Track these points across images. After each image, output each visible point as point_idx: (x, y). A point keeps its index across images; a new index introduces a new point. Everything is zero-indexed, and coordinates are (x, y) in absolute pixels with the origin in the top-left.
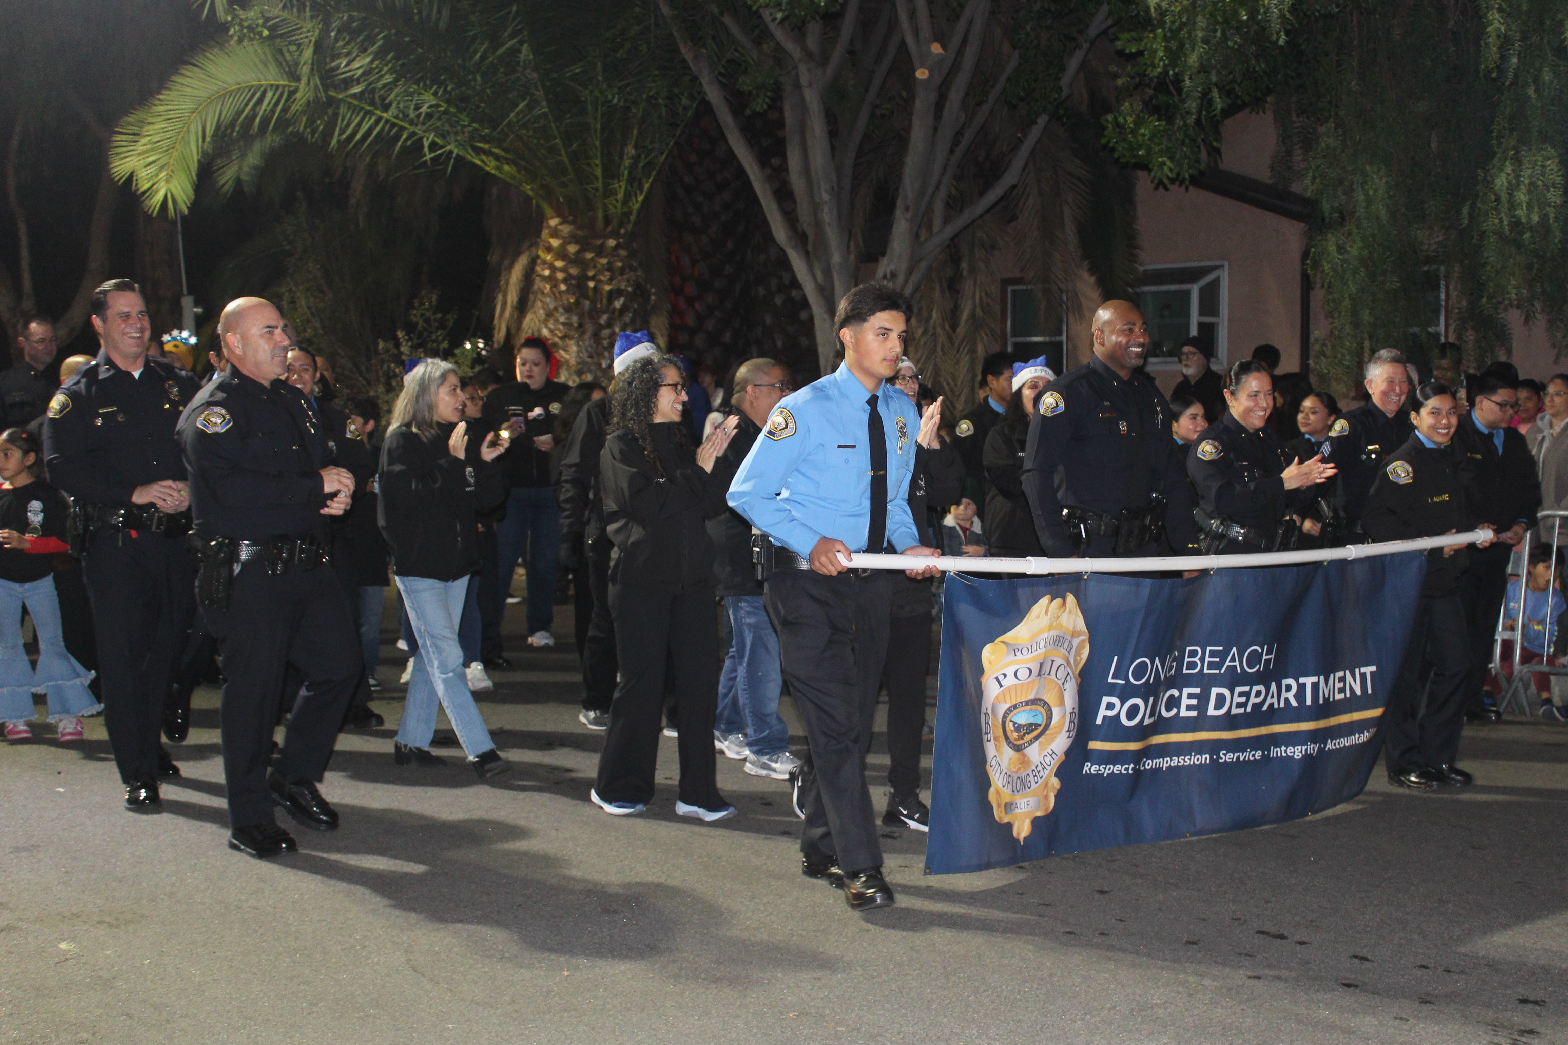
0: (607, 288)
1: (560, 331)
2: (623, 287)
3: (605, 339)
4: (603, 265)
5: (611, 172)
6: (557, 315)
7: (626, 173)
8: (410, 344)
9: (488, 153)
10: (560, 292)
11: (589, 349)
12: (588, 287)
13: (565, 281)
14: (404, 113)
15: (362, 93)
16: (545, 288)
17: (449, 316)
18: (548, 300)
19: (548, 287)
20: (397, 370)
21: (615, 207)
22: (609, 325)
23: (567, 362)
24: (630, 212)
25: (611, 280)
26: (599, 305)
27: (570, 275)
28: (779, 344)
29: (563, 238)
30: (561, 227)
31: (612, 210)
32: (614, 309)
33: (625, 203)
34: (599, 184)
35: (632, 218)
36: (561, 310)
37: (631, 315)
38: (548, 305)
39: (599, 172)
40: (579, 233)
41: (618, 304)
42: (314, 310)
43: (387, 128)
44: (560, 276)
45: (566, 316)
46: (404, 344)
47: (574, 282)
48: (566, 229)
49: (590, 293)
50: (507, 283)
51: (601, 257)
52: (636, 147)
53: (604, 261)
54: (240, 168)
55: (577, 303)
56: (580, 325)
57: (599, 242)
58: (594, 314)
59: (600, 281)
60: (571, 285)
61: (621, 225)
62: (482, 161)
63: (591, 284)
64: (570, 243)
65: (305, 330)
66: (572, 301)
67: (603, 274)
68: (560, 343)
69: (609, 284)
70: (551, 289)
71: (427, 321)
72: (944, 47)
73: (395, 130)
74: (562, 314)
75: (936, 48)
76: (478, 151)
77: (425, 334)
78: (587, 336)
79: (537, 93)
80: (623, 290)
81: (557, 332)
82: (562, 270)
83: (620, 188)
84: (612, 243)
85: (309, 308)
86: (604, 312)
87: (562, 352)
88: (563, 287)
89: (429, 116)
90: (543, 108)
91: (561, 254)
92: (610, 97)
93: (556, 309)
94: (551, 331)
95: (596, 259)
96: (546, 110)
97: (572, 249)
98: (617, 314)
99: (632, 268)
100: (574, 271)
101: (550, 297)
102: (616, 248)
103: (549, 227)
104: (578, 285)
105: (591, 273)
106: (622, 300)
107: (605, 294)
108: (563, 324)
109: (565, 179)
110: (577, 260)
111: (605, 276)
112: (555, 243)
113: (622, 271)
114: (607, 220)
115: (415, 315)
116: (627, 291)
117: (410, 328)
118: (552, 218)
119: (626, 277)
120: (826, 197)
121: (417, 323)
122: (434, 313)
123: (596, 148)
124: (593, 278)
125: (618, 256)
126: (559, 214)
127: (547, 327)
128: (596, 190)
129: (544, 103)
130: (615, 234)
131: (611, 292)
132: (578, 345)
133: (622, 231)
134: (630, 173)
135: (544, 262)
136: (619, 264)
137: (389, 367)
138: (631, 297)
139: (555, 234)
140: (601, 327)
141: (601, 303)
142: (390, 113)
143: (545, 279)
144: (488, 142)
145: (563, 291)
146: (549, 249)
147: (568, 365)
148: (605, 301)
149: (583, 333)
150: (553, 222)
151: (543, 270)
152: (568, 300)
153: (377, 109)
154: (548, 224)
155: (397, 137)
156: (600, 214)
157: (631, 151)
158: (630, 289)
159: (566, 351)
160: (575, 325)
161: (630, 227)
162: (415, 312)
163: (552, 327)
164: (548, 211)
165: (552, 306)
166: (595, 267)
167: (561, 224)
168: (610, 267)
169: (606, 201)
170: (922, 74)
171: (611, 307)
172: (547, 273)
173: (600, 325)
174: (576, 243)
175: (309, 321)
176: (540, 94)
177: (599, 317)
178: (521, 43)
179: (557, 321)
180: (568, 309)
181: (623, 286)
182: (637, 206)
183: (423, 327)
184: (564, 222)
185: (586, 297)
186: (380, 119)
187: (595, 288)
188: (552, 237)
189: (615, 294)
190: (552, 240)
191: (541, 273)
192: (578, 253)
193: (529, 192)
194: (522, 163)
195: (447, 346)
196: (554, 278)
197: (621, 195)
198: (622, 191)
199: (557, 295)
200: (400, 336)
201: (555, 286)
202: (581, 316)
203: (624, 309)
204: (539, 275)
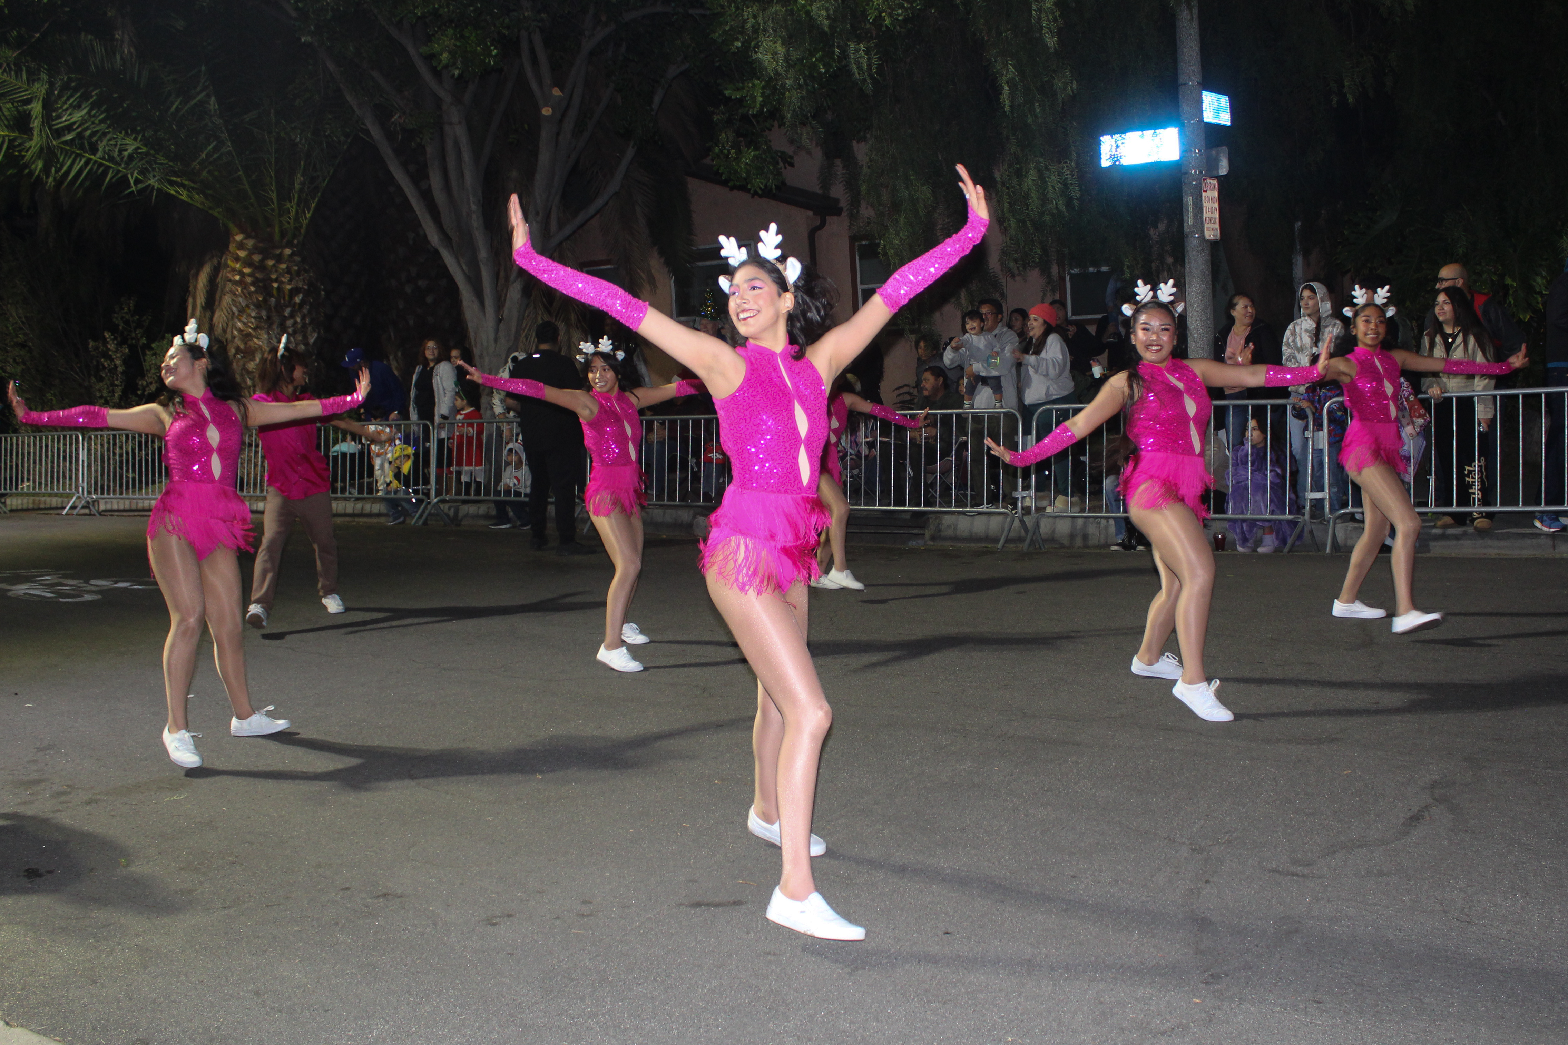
0: (289, 287)
1: (253, 323)
3: (289, 327)
4: (283, 270)
5: (284, 195)
6: (249, 311)
7: (296, 196)
8: (115, 342)
9: (182, 185)
10: (250, 293)
12: (273, 286)
13: (253, 284)
14: (109, 155)
15: (72, 140)
16: (235, 289)
17: (145, 318)
18: (241, 299)
19: (239, 289)
20: (106, 364)
21: (289, 223)
22: (292, 316)
23: (260, 347)
24: (301, 227)
25: (290, 280)
26: (282, 302)
27: (257, 278)
28: (411, 322)
29: (248, 249)
30: (245, 241)
31: (286, 226)
32: (295, 303)
33: (297, 219)
34: (275, 206)
35: (303, 231)
36: (252, 307)
37: (308, 307)
38: (240, 303)
39: (274, 196)
40: (261, 245)
41: (297, 300)
42: (24, 320)
43: (95, 168)
44: (249, 280)
45: (257, 311)
46: (110, 341)
47: (261, 284)
48: (250, 243)
49: (275, 292)
50: (195, 288)
51: (281, 263)
52: (303, 175)
53: (284, 266)
55: (265, 301)
56: (269, 318)
57: (278, 252)
58: (279, 308)
59: (282, 282)
60: (259, 286)
61: (294, 236)
62: (176, 192)
63: (275, 285)
64: (253, 253)
65: (17, 336)
66: (260, 299)
67: (283, 276)
68: (254, 333)
69: (289, 284)
70: (242, 291)
71: (127, 322)
72: (561, 90)
73: (101, 169)
74: (253, 310)
75: (556, 92)
76: (172, 183)
77: (126, 333)
78: (275, 327)
79: (223, 135)
80: (301, 288)
81: (250, 324)
82: (250, 275)
83: (292, 207)
84: (288, 251)
85: (19, 318)
86: (287, 307)
87: (255, 340)
88: (252, 289)
89: (131, 157)
90: (228, 147)
91: (248, 263)
92: (293, 137)
93: (247, 306)
94: (244, 324)
95: (276, 265)
96: (231, 148)
97: (257, 258)
98: (297, 307)
99: (306, 271)
100: (259, 275)
101: (241, 297)
102: (291, 255)
103: (235, 241)
104: (264, 286)
105: (274, 276)
106: (301, 296)
107: (287, 292)
108: (255, 318)
109: (247, 203)
110: (261, 267)
111: (285, 278)
112: (242, 254)
113: (298, 273)
114: (283, 234)
115: (117, 318)
116: (304, 289)
117: (114, 330)
118: (237, 234)
119: (302, 278)
120: (474, 207)
121: (118, 325)
122: (132, 316)
123: (271, 177)
124: (276, 280)
125: (294, 261)
126: (242, 231)
127: (240, 321)
128: (273, 210)
129: (229, 144)
130: (290, 245)
131: (291, 291)
132: (269, 334)
133: (296, 242)
134: (299, 197)
135: (234, 270)
136: (296, 268)
137: (98, 362)
138: (309, 293)
139: (241, 246)
141: (284, 299)
142: (98, 156)
143: (234, 282)
144: (178, 176)
145: (252, 292)
146: (237, 259)
147: (261, 350)
148: (287, 298)
150: (239, 238)
151: (233, 276)
152: (257, 299)
153: (85, 152)
154: (234, 239)
155: (105, 173)
156: (277, 229)
157: (299, 178)
158: (305, 287)
159: (258, 338)
160: (265, 318)
161: (301, 238)
162: (116, 315)
163: (245, 321)
164: (233, 229)
165: (243, 304)
166: (276, 271)
167: (246, 238)
168: (288, 271)
169: (282, 219)
170: (546, 111)
171: (293, 302)
172: (237, 278)
173: (285, 316)
174: (260, 253)
175: (21, 329)
176: (225, 136)
177: (284, 311)
178: (208, 96)
179: (249, 315)
180: (258, 306)
181: (300, 285)
182: (305, 222)
183: (123, 327)
184: (248, 237)
185: (272, 296)
186: (88, 161)
187: (278, 288)
188: (239, 249)
189: (294, 292)
190: (238, 252)
191: (232, 278)
192: (262, 261)
193: (216, 214)
194: (209, 192)
195: (145, 342)
196: (244, 282)
197: (293, 214)
198: (294, 210)
199: (247, 295)
200: (107, 336)
201: (245, 288)
202: (269, 310)
203: (303, 303)
204: (230, 281)
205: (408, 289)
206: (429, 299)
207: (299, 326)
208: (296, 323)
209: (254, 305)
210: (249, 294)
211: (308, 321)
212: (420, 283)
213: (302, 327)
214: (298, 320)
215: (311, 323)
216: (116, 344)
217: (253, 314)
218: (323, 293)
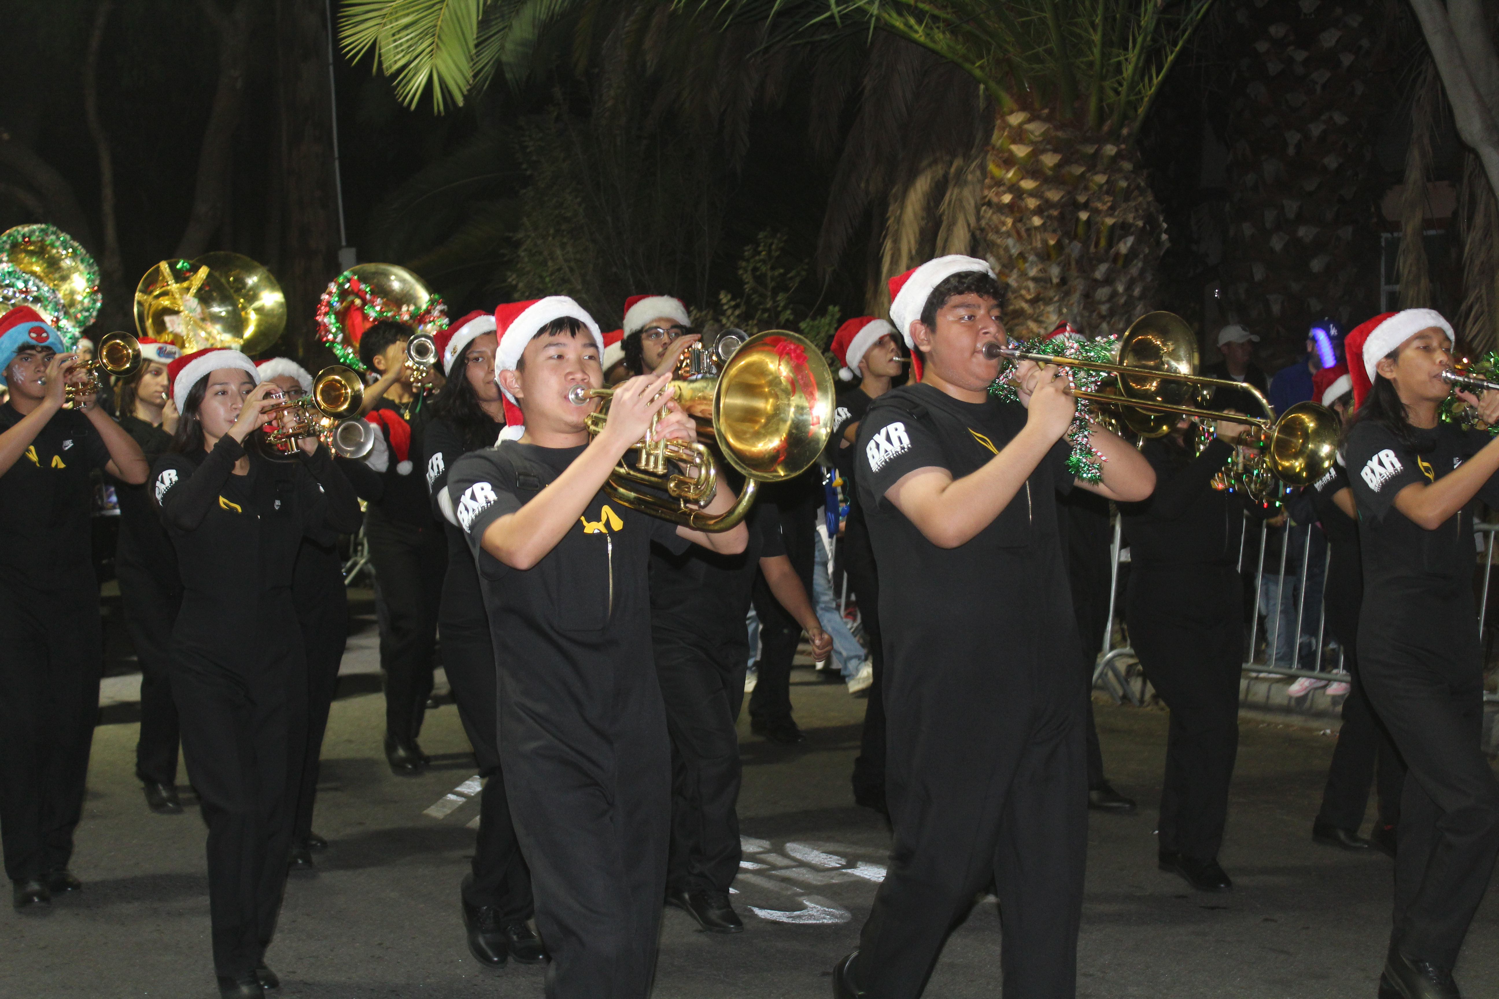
0: (1110, 221)
2: (1131, 221)
4: (1101, 186)
5: (1117, 36)
7: (1140, 38)
8: (739, 313)
10: (1032, 229)
11: (1078, 319)
12: (1078, 219)
13: (1039, 211)
16: (1004, 224)
17: (795, 272)
18: (1010, 242)
19: (1009, 221)
21: (1118, 93)
22: (1108, 281)
24: (1140, 102)
25: (1112, 208)
26: (1092, 249)
27: (1047, 201)
29: (1032, 143)
30: (1030, 127)
31: (1112, 97)
32: (1117, 254)
33: (1134, 85)
34: (1095, 56)
35: (1142, 110)
36: (1032, 258)
37: (1140, 265)
38: (1007, 249)
39: (1096, 37)
40: (1059, 134)
41: (1124, 247)
44: (1032, 203)
45: (1040, 266)
46: (729, 312)
47: (1055, 213)
48: (1036, 129)
49: (1081, 230)
50: (899, 220)
51: (1096, 174)
53: (1100, 179)
54: (502, 47)
55: (1059, 246)
56: (1063, 281)
57: (1090, 150)
58: (1086, 264)
59: (1097, 211)
60: (1050, 217)
62: (907, 23)
63: (1084, 216)
64: (1044, 151)
66: (1052, 242)
67: (1100, 199)
69: (1109, 216)
70: (1014, 224)
71: (760, 279)
74: (1033, 263)
77: (755, 299)
80: (1131, 225)
81: (1023, 292)
82: (1032, 194)
83: (1128, 62)
84: (1110, 150)
86: (1101, 261)
87: (1032, 325)
88: (1037, 221)
91: (1032, 169)
93: (1022, 256)
95: (1088, 175)
97: (1050, 160)
98: (1120, 262)
99: (1139, 191)
100: (1054, 195)
102: (1114, 159)
103: (1006, 125)
104: (1061, 217)
105: (1082, 199)
106: (1129, 240)
107: (1104, 231)
108: (1035, 279)
109: (1040, 49)
110: (1055, 179)
111: (1104, 203)
112: (1020, 151)
113: (1127, 195)
114: (1103, 114)
115: (745, 270)
116: (1137, 226)
117: (736, 292)
118: (1012, 112)
119: (1133, 204)
121: (746, 282)
122: (773, 268)
124: (1085, 206)
125: (1120, 170)
126: (1024, 106)
128: (1091, 64)
130: (1114, 136)
131: (1112, 228)
133: (1125, 131)
135: (998, 183)
136: (1124, 184)
138: (1142, 236)
139: (1019, 136)
140: (1096, 284)
141: (1097, 245)
143: (1001, 208)
145: (1036, 228)
146: (1009, 161)
148: (1103, 243)
149: (1067, 294)
150: (1016, 119)
151: (998, 194)
152: (1045, 242)
154: (1005, 121)
156: (1093, 104)
158: (1140, 223)
160: (1055, 280)
161: (1137, 125)
162: (744, 265)
164: (1007, 101)
165: (1014, 251)
166: (1086, 188)
167: (1029, 121)
168: (1110, 188)
169: (1104, 84)
171: (1113, 251)
172: (1007, 198)
173: (1096, 280)
174: (1055, 151)
177: (1093, 268)
179: (1023, 274)
180: (1045, 256)
181: (1130, 218)
182: (1149, 93)
183: (752, 288)
184: (1034, 118)
185: (1074, 237)
187: (1088, 221)
188: (1014, 142)
189: (1122, 229)
190: (1014, 148)
191: (995, 200)
192: (1058, 166)
193: (978, 73)
194: (967, 27)
195: (791, 317)
196: (1019, 207)
197: (1128, 71)
198: (1131, 68)
199: (1024, 234)
200: (724, 301)
201: (1020, 220)
202: (1065, 267)
203: (1133, 254)
204: (989, 204)
205: (1277, 243)
206: (1316, 265)
207: (1122, 301)
208: (1114, 294)
209: (1038, 255)
210: (1028, 230)
211: (1137, 292)
212: (1302, 232)
213: (1126, 303)
214: (1120, 289)
215: (1142, 297)
216: (738, 316)
217: (1033, 272)
218: (1164, 237)
